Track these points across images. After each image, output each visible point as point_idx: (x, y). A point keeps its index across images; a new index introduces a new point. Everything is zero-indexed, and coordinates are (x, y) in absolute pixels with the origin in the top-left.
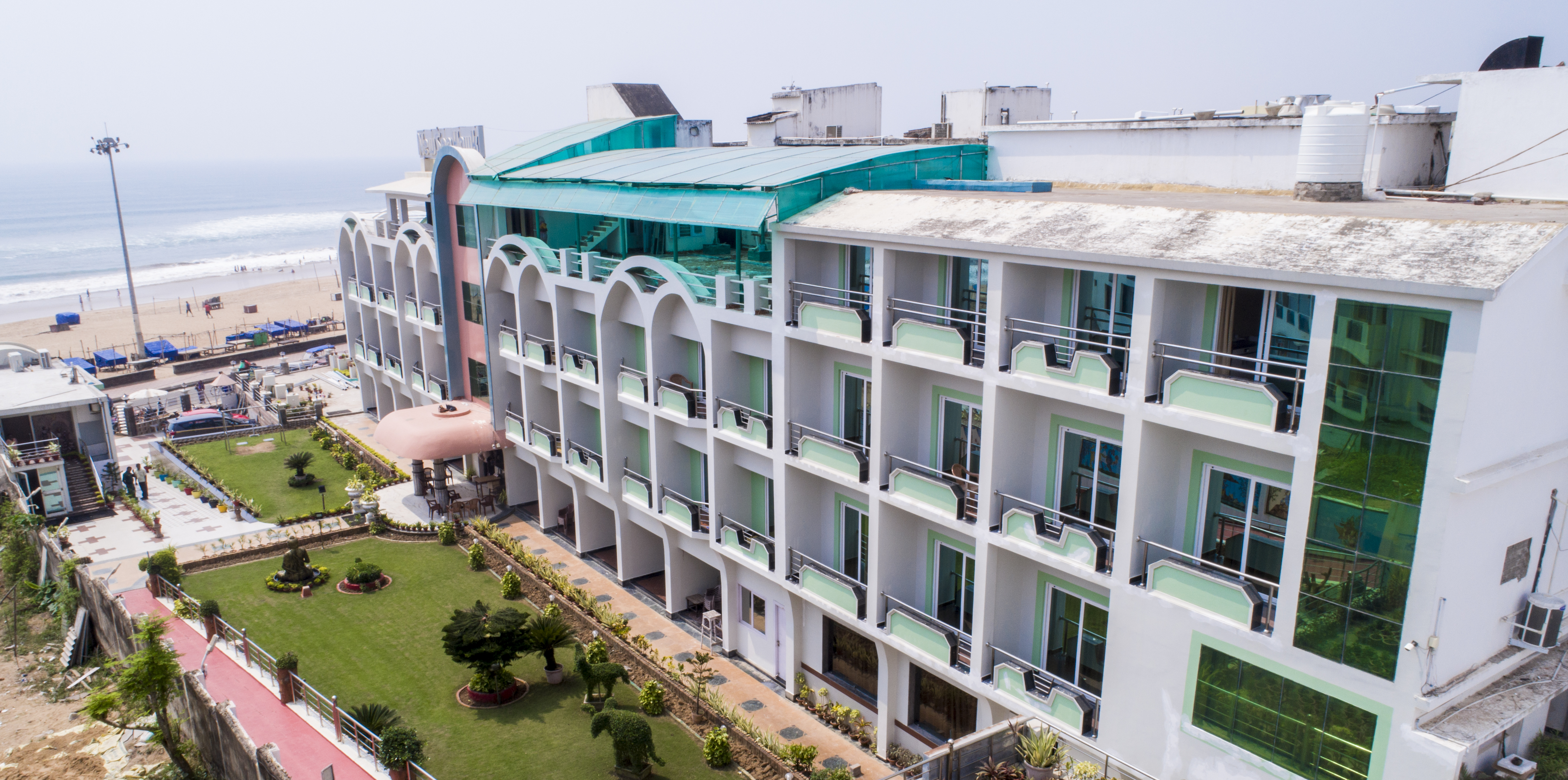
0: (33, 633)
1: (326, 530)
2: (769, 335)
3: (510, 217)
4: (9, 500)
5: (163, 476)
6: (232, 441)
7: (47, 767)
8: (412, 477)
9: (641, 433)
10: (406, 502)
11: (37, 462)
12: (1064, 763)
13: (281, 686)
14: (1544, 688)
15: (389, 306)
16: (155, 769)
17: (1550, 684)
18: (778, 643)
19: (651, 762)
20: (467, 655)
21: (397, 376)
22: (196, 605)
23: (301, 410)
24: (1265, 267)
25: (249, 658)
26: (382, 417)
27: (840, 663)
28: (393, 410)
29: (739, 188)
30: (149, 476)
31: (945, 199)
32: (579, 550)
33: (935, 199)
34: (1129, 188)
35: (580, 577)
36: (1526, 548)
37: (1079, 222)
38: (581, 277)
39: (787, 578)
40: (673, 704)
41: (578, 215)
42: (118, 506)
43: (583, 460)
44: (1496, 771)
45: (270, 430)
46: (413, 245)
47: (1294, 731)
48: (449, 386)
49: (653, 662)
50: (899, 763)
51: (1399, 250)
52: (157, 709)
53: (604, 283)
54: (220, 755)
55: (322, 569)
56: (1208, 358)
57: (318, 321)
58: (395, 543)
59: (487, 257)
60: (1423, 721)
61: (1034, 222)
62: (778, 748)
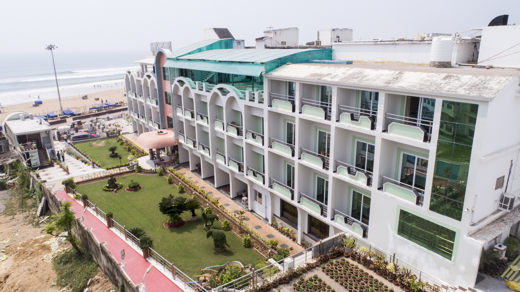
0: (28, 205)
1: (121, 171)
2: (263, 109)
3: (180, 72)
4: (20, 162)
5: (70, 153)
6: (91, 142)
7: (33, 248)
8: (149, 154)
9: (222, 140)
10: (147, 162)
11: (29, 150)
12: (357, 247)
13: (107, 222)
14: (509, 223)
15: (141, 99)
16: (67, 249)
17: (511, 221)
18: (266, 207)
19: (226, 246)
20: (167, 212)
21: (144, 122)
22: (80, 196)
23: (113, 132)
24: (420, 90)
25: (97, 213)
26: (140, 134)
27: (286, 214)
28: (143, 133)
29: (253, 63)
30: (65, 153)
31: (319, 67)
32: (202, 177)
33: (315, 67)
34: (377, 63)
35: (203, 186)
36: (503, 179)
37: (361, 75)
38: (203, 91)
39: (269, 187)
40: (233, 227)
41: (201, 71)
42: (55, 164)
43: (204, 149)
44: (494, 249)
45: (104, 138)
46: (149, 80)
47: (430, 236)
48: (161, 125)
49: (226, 213)
50: (305, 246)
51: (462, 85)
52: (68, 230)
53: (210, 92)
54: (88, 245)
55: (120, 184)
56: (402, 118)
57: (119, 103)
58: (144, 175)
59: (173, 84)
60: (470, 234)
61: (347, 74)
62: (266, 241)
